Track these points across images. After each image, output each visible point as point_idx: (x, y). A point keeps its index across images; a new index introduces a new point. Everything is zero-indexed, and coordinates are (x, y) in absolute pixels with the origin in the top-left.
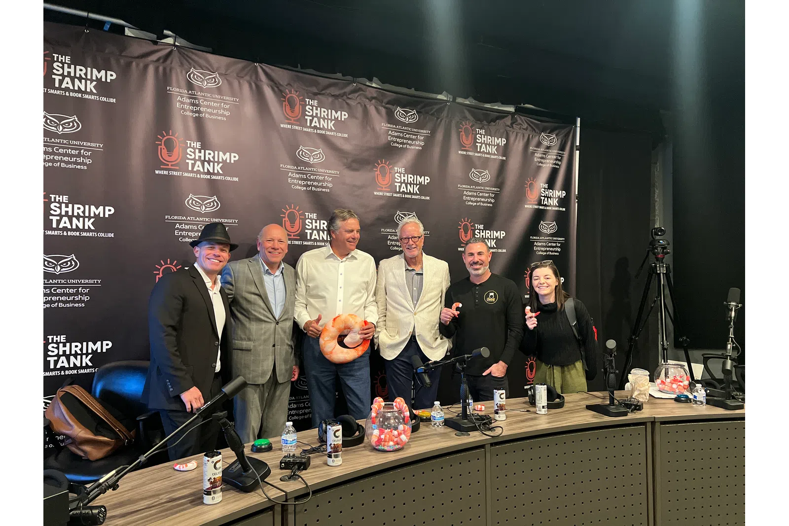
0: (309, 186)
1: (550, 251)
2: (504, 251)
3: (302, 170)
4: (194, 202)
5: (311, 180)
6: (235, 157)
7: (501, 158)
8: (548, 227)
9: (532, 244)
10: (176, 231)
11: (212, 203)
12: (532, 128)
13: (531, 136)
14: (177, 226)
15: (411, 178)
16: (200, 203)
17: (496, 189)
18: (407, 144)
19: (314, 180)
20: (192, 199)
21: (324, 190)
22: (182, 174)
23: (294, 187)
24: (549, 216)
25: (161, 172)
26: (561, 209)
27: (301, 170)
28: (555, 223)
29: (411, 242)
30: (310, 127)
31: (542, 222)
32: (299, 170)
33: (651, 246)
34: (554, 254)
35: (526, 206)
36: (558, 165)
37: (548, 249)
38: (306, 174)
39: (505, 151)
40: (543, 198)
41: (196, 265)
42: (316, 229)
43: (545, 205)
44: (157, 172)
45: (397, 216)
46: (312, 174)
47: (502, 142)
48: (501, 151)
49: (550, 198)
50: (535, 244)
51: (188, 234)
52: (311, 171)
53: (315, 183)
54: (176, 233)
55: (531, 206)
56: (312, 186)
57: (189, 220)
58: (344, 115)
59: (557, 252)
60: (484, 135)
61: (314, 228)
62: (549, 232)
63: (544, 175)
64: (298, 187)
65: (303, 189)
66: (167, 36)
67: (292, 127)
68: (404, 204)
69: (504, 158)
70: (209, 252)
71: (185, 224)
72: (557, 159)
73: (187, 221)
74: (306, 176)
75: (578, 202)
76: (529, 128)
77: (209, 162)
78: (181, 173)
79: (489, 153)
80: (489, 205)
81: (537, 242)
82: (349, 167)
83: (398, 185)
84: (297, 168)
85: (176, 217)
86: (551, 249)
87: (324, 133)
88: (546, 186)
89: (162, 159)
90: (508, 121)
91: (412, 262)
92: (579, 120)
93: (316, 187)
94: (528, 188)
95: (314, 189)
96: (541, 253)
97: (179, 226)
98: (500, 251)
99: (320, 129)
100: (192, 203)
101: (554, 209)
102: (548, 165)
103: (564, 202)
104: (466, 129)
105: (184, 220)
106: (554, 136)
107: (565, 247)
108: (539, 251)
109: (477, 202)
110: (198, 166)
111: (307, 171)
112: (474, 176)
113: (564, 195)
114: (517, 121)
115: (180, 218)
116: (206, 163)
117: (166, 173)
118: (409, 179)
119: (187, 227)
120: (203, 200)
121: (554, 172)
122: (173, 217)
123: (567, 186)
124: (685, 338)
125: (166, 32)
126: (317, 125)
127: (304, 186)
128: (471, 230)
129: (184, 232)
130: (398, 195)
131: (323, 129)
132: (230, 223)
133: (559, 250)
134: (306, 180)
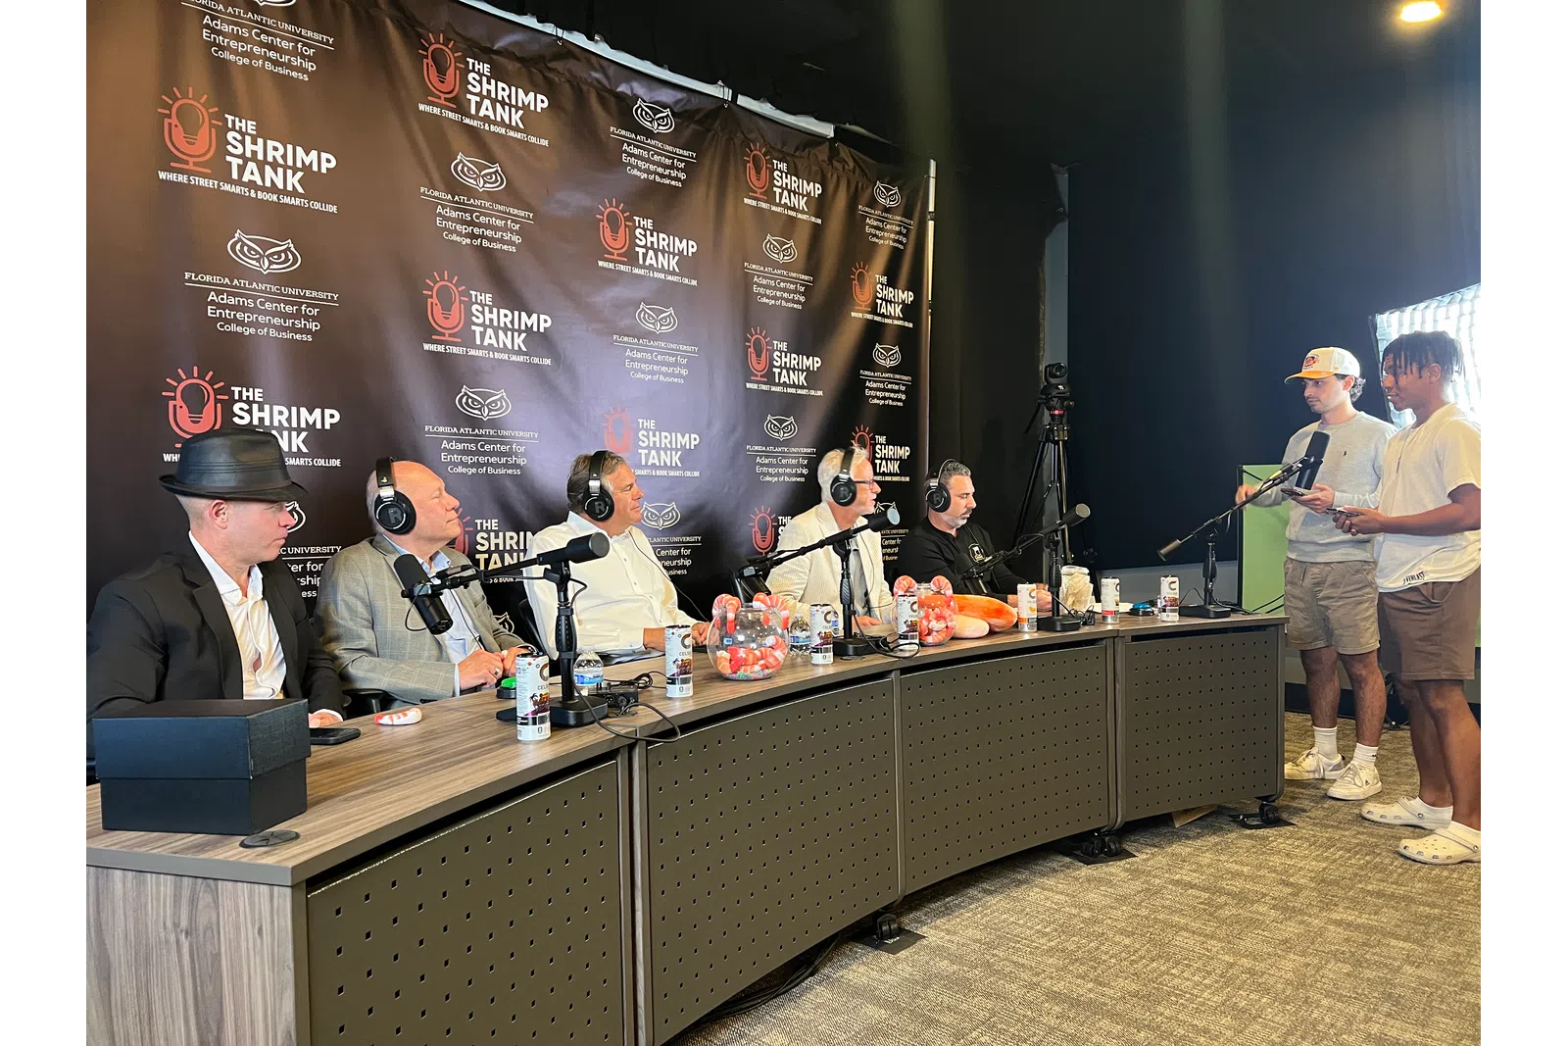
0: (476, 237)
1: (890, 398)
2: (820, 393)
3: (464, 204)
4: (246, 248)
5: (480, 225)
6: (328, 161)
7: (813, 219)
8: (887, 356)
9: (861, 385)
10: (209, 307)
11: (283, 255)
12: (863, 170)
13: (860, 184)
14: (212, 296)
15: (664, 239)
16: (257, 252)
17: (806, 278)
18: (656, 172)
19: (487, 226)
20: (242, 241)
21: (505, 247)
22: (219, 186)
23: (447, 235)
24: (889, 335)
25: (172, 177)
26: (906, 324)
27: (460, 203)
28: (897, 348)
30: (477, 116)
31: (877, 345)
32: (456, 202)
33: (1044, 397)
34: (895, 403)
35: (853, 314)
36: (901, 242)
37: (887, 394)
38: (471, 212)
39: (820, 206)
40: (879, 301)
42: (491, 325)
43: (883, 315)
44: (162, 175)
45: (641, 312)
46: (482, 214)
47: (815, 189)
48: (813, 205)
49: (891, 302)
50: (867, 384)
51: (235, 315)
52: (481, 207)
53: (488, 233)
54: (209, 311)
55: (860, 315)
56: (483, 237)
57: (236, 287)
58: (541, 102)
59: (900, 400)
60: (786, 174)
61: (487, 323)
62: (889, 363)
63: (880, 260)
64: (455, 237)
65: (464, 243)
67: (441, 113)
69: (819, 221)
71: (229, 294)
72: (899, 233)
73: (233, 287)
74: (471, 216)
75: (932, 314)
76: (858, 171)
77: (274, 165)
78: (216, 182)
79: (793, 209)
80: (795, 306)
81: (870, 381)
83: (641, 250)
84: (453, 198)
85: (208, 278)
86: (892, 395)
87: (504, 133)
88: (884, 279)
89: (173, 149)
90: (823, 153)
92: (933, 164)
93: (491, 240)
94: (856, 282)
95: (485, 243)
96: (876, 401)
97: (215, 298)
98: (813, 393)
99: (495, 123)
100: (242, 251)
101: (896, 322)
102: (886, 240)
103: (910, 311)
104: (755, 159)
105: (226, 285)
106: (896, 189)
107: (912, 391)
108: (873, 398)
109: (775, 298)
110: (252, 173)
111: (472, 205)
112: (770, 248)
113: (911, 299)
114: (839, 153)
115: (216, 279)
116: (268, 168)
117: (182, 178)
119: (232, 301)
120: (266, 246)
121: (896, 256)
122: (202, 278)
123: (915, 285)
124: (1092, 550)
126: (490, 113)
127: (467, 235)
128: (767, 350)
129: (227, 311)
130: (642, 272)
131: (502, 124)
132: (322, 300)
133: (903, 397)
134: (471, 223)
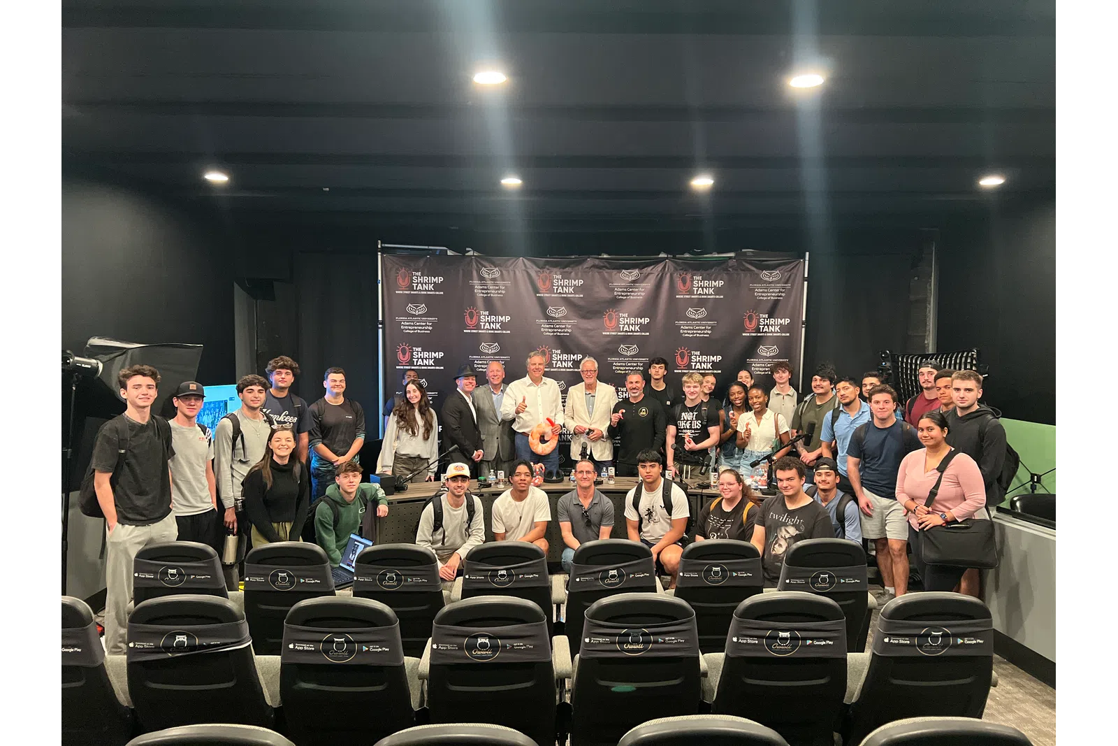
0: (555, 332)
4: (485, 347)
5: (556, 328)
6: (508, 318)
7: (717, 297)
8: (768, 351)
11: (495, 347)
16: (488, 348)
17: (712, 323)
18: (630, 295)
19: (559, 328)
20: (484, 345)
21: (566, 334)
22: (478, 331)
23: (545, 333)
24: (770, 341)
25: (467, 331)
26: (783, 334)
27: (550, 322)
28: (776, 347)
29: (589, 374)
30: (557, 293)
31: (761, 347)
35: (743, 334)
36: (781, 296)
38: (554, 325)
40: (762, 327)
41: (458, 389)
42: (560, 360)
43: (765, 333)
45: (621, 348)
46: (557, 325)
47: (720, 284)
48: (719, 291)
49: (771, 325)
52: (557, 322)
53: (559, 330)
55: (748, 334)
56: (557, 332)
57: (482, 358)
58: (581, 282)
60: (701, 281)
61: (558, 360)
63: (765, 307)
64: (548, 334)
65: (551, 335)
66: (469, 251)
67: (544, 294)
68: (627, 339)
69: (722, 297)
70: (466, 381)
71: (480, 360)
72: (780, 292)
77: (493, 323)
79: (705, 294)
80: (705, 336)
81: (755, 363)
82: (584, 317)
83: (622, 326)
84: (547, 321)
85: (475, 357)
87: (566, 296)
88: (766, 316)
91: (590, 387)
92: (808, 253)
93: (560, 332)
94: (747, 319)
95: (558, 334)
96: (759, 373)
97: (476, 362)
99: (563, 293)
100: (483, 348)
101: (775, 335)
102: (769, 297)
105: (479, 358)
106: (778, 272)
109: (693, 334)
110: (487, 326)
111: (554, 322)
112: (690, 313)
113: (787, 322)
115: (477, 357)
116: (491, 324)
117: (469, 331)
118: (631, 321)
119: (481, 362)
120: (490, 345)
121: (777, 303)
122: (473, 357)
125: (467, 249)
126: (562, 291)
127: (552, 332)
128: (688, 356)
129: (479, 365)
130: (622, 334)
131: (566, 293)
134: (554, 328)
